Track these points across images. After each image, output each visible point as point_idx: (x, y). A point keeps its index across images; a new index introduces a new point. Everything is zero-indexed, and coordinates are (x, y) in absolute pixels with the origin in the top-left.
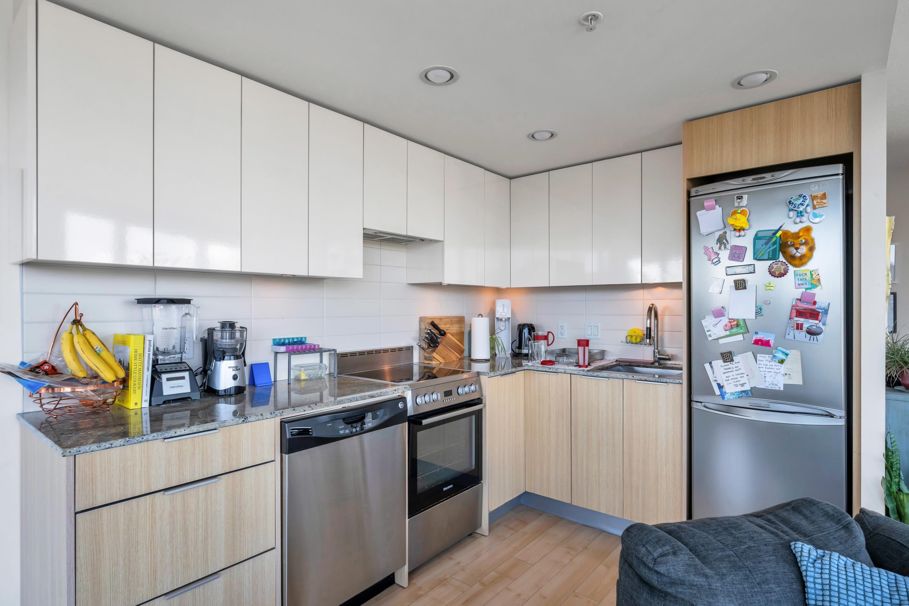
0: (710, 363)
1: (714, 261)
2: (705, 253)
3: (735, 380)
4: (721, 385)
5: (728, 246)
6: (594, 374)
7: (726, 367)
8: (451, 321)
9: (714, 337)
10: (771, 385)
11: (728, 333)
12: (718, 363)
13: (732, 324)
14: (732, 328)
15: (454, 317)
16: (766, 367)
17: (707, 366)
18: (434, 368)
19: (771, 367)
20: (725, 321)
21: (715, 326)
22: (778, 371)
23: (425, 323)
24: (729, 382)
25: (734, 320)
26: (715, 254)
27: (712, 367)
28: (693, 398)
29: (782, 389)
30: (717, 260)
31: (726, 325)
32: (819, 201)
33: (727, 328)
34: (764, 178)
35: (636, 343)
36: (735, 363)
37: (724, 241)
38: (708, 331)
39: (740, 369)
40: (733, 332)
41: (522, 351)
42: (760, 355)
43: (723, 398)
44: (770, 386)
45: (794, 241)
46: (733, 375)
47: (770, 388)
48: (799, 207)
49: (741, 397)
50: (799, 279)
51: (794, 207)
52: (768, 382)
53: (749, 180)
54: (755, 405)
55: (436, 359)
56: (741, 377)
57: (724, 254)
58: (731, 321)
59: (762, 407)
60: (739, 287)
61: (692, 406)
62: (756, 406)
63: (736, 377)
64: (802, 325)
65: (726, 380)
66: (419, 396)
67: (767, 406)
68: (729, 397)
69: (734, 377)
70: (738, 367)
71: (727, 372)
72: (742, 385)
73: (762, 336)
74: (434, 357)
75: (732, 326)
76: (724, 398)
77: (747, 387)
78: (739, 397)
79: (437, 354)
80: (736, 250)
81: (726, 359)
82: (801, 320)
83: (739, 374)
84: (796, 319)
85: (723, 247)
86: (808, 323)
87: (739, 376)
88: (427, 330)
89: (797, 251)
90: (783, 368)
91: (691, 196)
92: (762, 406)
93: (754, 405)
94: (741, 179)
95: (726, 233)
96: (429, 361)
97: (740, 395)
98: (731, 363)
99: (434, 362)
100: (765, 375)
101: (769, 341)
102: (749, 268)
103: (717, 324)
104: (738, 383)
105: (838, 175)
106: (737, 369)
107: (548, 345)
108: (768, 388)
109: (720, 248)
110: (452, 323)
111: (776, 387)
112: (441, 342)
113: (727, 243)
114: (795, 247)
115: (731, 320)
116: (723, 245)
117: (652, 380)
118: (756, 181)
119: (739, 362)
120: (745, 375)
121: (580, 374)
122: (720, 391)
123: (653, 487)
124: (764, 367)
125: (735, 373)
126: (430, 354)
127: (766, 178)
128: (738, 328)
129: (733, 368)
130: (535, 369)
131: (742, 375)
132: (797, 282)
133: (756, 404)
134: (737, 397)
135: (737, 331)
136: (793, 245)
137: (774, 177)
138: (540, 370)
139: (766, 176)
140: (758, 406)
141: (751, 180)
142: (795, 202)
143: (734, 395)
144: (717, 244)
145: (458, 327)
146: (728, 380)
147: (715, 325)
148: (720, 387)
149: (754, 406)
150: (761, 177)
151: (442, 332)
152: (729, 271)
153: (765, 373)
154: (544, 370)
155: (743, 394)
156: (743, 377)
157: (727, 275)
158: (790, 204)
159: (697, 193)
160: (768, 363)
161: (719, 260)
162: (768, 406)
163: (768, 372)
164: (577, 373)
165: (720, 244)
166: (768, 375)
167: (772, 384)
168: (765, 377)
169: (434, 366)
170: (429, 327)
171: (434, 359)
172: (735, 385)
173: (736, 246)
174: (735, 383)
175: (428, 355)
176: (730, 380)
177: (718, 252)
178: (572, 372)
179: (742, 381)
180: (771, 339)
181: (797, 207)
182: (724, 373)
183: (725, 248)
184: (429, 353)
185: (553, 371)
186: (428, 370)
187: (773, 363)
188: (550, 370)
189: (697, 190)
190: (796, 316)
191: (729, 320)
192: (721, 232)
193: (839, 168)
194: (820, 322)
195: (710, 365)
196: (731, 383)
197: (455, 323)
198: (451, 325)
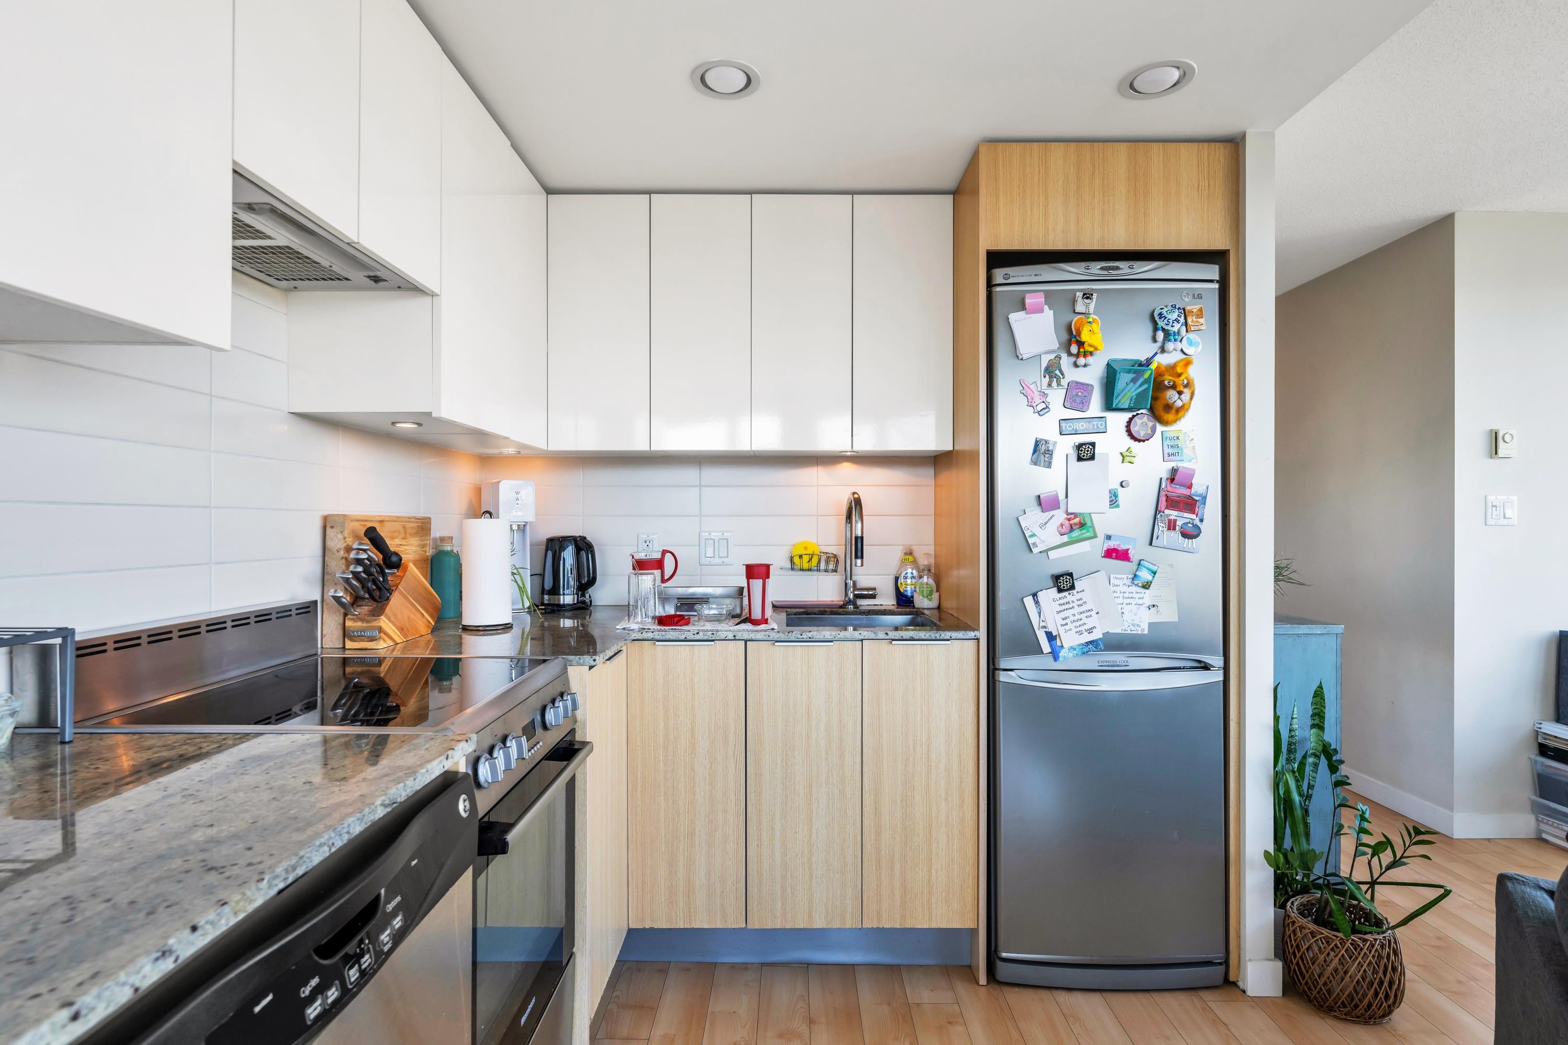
0: (1035, 595)
1: (1039, 408)
2: (1024, 391)
3: (1078, 624)
4: (1054, 635)
5: (1064, 382)
6: (804, 636)
7: (1062, 601)
8: (404, 527)
9: (1042, 547)
10: (1131, 627)
11: (1065, 539)
12: (1049, 596)
13: (1072, 522)
14: (1072, 529)
15: (409, 519)
16: (1123, 597)
17: (1029, 601)
18: (380, 661)
19: (1130, 595)
20: (1059, 516)
21: (1043, 528)
22: (1140, 602)
23: (346, 534)
24: (1067, 627)
25: (1076, 515)
26: (1042, 394)
27: (1037, 603)
28: (999, 664)
29: (1146, 632)
30: (1043, 406)
31: (1062, 525)
32: (1195, 320)
33: (1065, 530)
34: (1117, 268)
35: (810, 570)
36: (1078, 592)
37: (1057, 372)
38: (1031, 536)
39: (1085, 603)
40: (1074, 537)
41: (559, 600)
42: (1114, 576)
43: (1056, 658)
44: (1129, 629)
45: (1176, 380)
46: (1074, 615)
47: (1129, 632)
48: (1174, 324)
49: (1087, 652)
50: (1168, 445)
51: (1167, 324)
52: (1127, 621)
53: (1096, 268)
54: (1108, 664)
55: (386, 634)
56: (1087, 617)
57: (1056, 396)
58: (1069, 517)
59: (1118, 666)
60: (1084, 456)
61: (997, 679)
62: (1108, 666)
63: (1079, 617)
64: (1175, 521)
65: (1062, 625)
66: (482, 760)
67: (1124, 664)
68: (1066, 655)
69: (1075, 618)
70: (1081, 599)
71: (1064, 610)
72: (1090, 631)
73: (1118, 543)
74: (380, 630)
75: (1072, 527)
76: (1059, 657)
77: (1097, 635)
78: (1084, 653)
79: (389, 619)
80: (1077, 391)
81: (1064, 587)
82: (1173, 514)
83: (1084, 612)
84: (1167, 512)
85: (1054, 384)
86: (1182, 518)
87: (1083, 616)
88: (357, 554)
89: (1179, 398)
90: (1148, 597)
91: (994, 283)
92: (1118, 664)
93: (1105, 664)
94: (1083, 264)
95: (1060, 358)
96: (362, 641)
97: (1085, 650)
98: (1069, 594)
99: (381, 642)
100: (1122, 611)
101: (1128, 550)
102: (1097, 424)
103: (1046, 523)
104: (1082, 628)
105: (1211, 281)
106: (1080, 602)
107: (663, 581)
108: (1126, 632)
109: (1050, 385)
110: (406, 533)
111: (1138, 628)
112: (397, 586)
113: (1061, 377)
114: (1178, 390)
115: (1071, 516)
116: (1055, 379)
117: (924, 638)
118: (1106, 273)
119: (1083, 591)
120: (1094, 613)
121: (771, 638)
122: (1051, 646)
123: (922, 849)
124: (1121, 597)
125: (1077, 610)
126: (368, 622)
127: (1122, 269)
128: (1083, 529)
129: (1073, 602)
130: (657, 637)
131: (1089, 614)
132: (1167, 451)
133: (1109, 662)
134: (1080, 653)
135: (1082, 534)
136: (1174, 387)
137: (1132, 270)
138: (672, 638)
139: (1122, 267)
140: (1112, 666)
141: (1098, 269)
142: (1169, 316)
143: (1075, 649)
144: (1045, 377)
145: (419, 546)
146: (1066, 624)
147: (1043, 525)
148: (1051, 637)
149: (1105, 666)
150: (1114, 267)
151: (394, 559)
152: (1066, 426)
153: (1122, 606)
154: (683, 637)
155: (1090, 646)
156: (1091, 616)
157: (1061, 434)
158: (1160, 318)
159: (1006, 280)
160: (1125, 589)
161: (1047, 407)
162: (1127, 664)
163: (1127, 604)
164: (765, 638)
165: (1050, 378)
166: (1127, 609)
167: (1133, 625)
168: (1123, 613)
169: (382, 654)
170: (361, 544)
171: (382, 635)
172: (1078, 632)
173: (1077, 383)
174: (1078, 629)
175: (359, 624)
176: (1069, 623)
177: (1046, 392)
178: (746, 636)
179: (1090, 623)
180: (1131, 548)
181: (1171, 324)
182: (1058, 612)
183: (1059, 384)
184: (362, 620)
185: (706, 638)
186: (359, 669)
187: (1134, 589)
188: (697, 637)
189: (1006, 274)
190: (1167, 508)
191: (1066, 516)
192: (1052, 356)
193: (1212, 272)
194: (1197, 516)
195: (1034, 599)
196: (1070, 630)
197: (412, 535)
198: (404, 538)
